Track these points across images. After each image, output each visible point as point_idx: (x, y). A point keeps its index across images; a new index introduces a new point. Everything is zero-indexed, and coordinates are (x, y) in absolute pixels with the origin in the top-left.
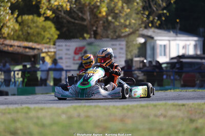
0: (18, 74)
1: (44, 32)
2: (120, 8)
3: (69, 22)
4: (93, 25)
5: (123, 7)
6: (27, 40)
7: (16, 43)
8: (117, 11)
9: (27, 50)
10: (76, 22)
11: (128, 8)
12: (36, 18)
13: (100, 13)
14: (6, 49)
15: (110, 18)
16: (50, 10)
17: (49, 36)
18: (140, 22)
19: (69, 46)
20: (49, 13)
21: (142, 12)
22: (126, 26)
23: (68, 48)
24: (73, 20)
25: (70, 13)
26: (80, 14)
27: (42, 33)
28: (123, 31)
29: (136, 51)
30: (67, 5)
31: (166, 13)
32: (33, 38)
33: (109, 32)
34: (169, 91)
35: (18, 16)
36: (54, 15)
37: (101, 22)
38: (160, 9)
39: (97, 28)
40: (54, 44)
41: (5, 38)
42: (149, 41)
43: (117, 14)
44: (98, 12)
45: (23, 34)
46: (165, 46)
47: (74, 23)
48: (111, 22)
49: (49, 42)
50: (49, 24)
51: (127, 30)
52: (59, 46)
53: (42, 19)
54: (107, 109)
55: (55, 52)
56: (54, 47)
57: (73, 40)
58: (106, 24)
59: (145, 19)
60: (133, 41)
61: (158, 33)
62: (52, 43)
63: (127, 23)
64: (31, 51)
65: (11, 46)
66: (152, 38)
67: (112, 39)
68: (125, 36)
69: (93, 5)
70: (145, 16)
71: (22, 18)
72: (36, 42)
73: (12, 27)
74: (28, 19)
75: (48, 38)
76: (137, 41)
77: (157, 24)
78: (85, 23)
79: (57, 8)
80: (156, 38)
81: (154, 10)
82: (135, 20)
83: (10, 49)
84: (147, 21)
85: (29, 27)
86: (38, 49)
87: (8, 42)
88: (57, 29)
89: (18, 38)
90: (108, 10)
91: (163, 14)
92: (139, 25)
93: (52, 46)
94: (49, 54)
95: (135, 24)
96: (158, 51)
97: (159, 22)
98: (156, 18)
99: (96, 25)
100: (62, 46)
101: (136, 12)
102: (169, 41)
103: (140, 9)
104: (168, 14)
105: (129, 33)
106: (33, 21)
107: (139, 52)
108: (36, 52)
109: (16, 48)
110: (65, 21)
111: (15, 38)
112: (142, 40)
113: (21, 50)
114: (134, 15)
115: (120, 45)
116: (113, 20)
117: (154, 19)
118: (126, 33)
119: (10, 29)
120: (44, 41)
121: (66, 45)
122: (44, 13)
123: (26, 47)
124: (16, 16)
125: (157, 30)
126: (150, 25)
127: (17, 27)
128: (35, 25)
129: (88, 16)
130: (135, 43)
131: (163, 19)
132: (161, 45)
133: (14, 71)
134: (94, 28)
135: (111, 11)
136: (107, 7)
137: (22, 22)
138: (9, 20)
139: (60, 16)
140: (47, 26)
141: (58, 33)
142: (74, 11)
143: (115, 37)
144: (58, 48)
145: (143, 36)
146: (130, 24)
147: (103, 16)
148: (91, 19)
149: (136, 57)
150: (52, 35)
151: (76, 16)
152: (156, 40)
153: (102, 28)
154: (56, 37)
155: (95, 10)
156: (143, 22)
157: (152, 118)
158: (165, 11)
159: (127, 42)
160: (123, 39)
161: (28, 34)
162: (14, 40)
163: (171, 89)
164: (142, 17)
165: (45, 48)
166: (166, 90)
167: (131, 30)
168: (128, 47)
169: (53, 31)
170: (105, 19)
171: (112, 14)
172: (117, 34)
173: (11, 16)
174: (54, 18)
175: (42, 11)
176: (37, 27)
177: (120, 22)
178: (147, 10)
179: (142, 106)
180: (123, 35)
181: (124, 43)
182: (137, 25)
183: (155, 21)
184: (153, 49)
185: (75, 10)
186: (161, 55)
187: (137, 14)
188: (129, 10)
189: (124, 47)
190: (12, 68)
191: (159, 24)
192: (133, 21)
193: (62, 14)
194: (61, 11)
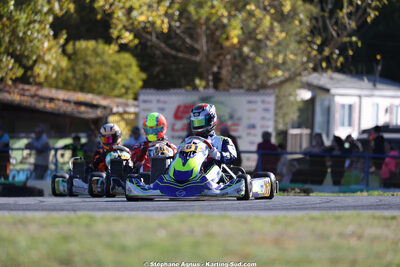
0: (62, 155)
1: (117, 73)
2: (267, 30)
3: (165, 55)
4: (213, 63)
5: (272, 29)
6: (82, 89)
7: (62, 95)
8: (260, 37)
9: (83, 109)
10: (180, 55)
11: (282, 31)
12: (101, 46)
13: (227, 38)
14: (41, 105)
15: (246, 50)
16: (130, 31)
17: (125, 82)
18: (305, 59)
19: (165, 102)
20: (128, 37)
21: (309, 39)
22: (277, 67)
23: (161, 105)
24: (173, 52)
25: (168, 37)
26: (188, 40)
27: (113, 76)
28: (272, 75)
29: (294, 116)
30: (163, 22)
31: (356, 43)
32: (95, 86)
33: (244, 77)
34: (359, 193)
35: (67, 41)
36: (136, 41)
37: (228, 57)
38: (345, 33)
39: (220, 68)
40: (136, 99)
41: (40, 85)
42: (321, 96)
43: (260, 41)
44: (224, 36)
45: (74, 77)
46: (350, 107)
47: (175, 57)
48: (248, 57)
49: (126, 93)
50: (127, 58)
51: (280, 73)
52: (145, 101)
53: (114, 47)
54: (245, 222)
55: (136, 114)
56: (136, 103)
57: (172, 91)
58: (238, 61)
59: (314, 53)
60: (290, 95)
61: (338, 81)
62: (131, 96)
63: (280, 59)
64: (90, 110)
65: (51, 100)
66: (328, 91)
67: (249, 90)
68: (275, 86)
69: (214, 24)
70: (315, 47)
71: (74, 45)
72: (100, 93)
73: (54, 62)
74: (87, 48)
75: (124, 86)
76: (296, 95)
77: (339, 64)
78: (198, 59)
79: (144, 28)
80: (333, 91)
81: (332, 36)
82: (295, 55)
83: (49, 106)
84: (319, 57)
85: (87, 63)
86: (105, 108)
87: (45, 92)
88: (142, 68)
89: (66, 85)
90: (243, 33)
91: (351, 43)
92: (303, 63)
93: (131, 102)
94: (126, 116)
95: (294, 62)
96: (338, 115)
97: (341, 59)
98: (337, 52)
99: (218, 63)
100: (150, 102)
101: (298, 38)
102: (360, 96)
103: (306, 32)
104: (359, 44)
105: (282, 79)
106: (95, 52)
107: (299, 117)
108: (99, 113)
109: (61, 103)
110: (158, 52)
111: (60, 84)
112: (306, 95)
113: (69, 108)
114: (293, 46)
115: (263, 102)
116: (252, 54)
117: (332, 53)
118: (277, 80)
119: (51, 67)
120: (116, 92)
121: (158, 101)
122: (119, 37)
123: (79, 104)
124: (62, 41)
125: (337, 76)
126: (324, 65)
127: (64, 63)
128: (99, 60)
129: (203, 44)
130: (292, 98)
131: (351, 53)
132: (343, 106)
133: (56, 150)
134: (215, 69)
135: (249, 35)
136: (242, 28)
137: (75, 53)
138: (49, 49)
139: (149, 44)
140: (123, 62)
141: (144, 76)
142: (177, 34)
143: (254, 87)
144: (143, 106)
145: (309, 86)
146: (284, 63)
147: (233, 46)
148: (208, 50)
149: (293, 127)
150: (132, 81)
151: (180, 43)
152: (334, 95)
153: (230, 68)
154: (140, 83)
155: (218, 33)
156: (310, 59)
157: (334, 239)
158: (354, 39)
159: (277, 97)
160: (270, 91)
161: (86, 76)
162: (57, 88)
163: (362, 191)
164: (309, 49)
165: (118, 106)
166: (354, 191)
167: (287, 75)
168: (279, 107)
169: (134, 73)
170: (236, 52)
171: (251, 42)
172: (259, 82)
173: (53, 42)
174: (136, 46)
175: (115, 33)
176: (104, 63)
177: (265, 58)
178: (320, 34)
179: (313, 219)
180: (270, 83)
181: (272, 99)
182: (298, 64)
183: (335, 56)
184: (328, 112)
185: (178, 31)
186: (343, 125)
187: (300, 42)
188: (284, 35)
189: (272, 107)
190: (51, 142)
191: (342, 64)
192: (292, 57)
193: (154, 38)
194: (150, 33)
